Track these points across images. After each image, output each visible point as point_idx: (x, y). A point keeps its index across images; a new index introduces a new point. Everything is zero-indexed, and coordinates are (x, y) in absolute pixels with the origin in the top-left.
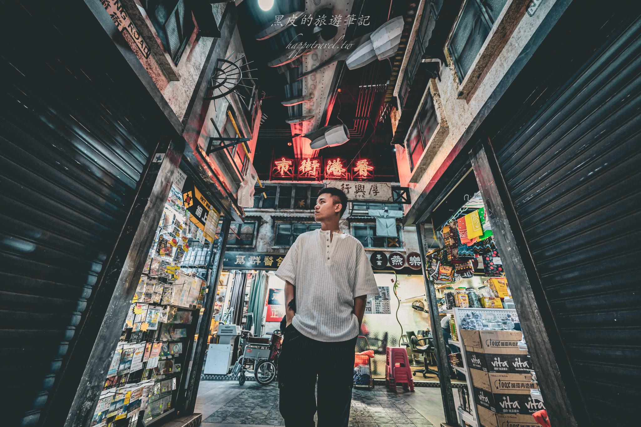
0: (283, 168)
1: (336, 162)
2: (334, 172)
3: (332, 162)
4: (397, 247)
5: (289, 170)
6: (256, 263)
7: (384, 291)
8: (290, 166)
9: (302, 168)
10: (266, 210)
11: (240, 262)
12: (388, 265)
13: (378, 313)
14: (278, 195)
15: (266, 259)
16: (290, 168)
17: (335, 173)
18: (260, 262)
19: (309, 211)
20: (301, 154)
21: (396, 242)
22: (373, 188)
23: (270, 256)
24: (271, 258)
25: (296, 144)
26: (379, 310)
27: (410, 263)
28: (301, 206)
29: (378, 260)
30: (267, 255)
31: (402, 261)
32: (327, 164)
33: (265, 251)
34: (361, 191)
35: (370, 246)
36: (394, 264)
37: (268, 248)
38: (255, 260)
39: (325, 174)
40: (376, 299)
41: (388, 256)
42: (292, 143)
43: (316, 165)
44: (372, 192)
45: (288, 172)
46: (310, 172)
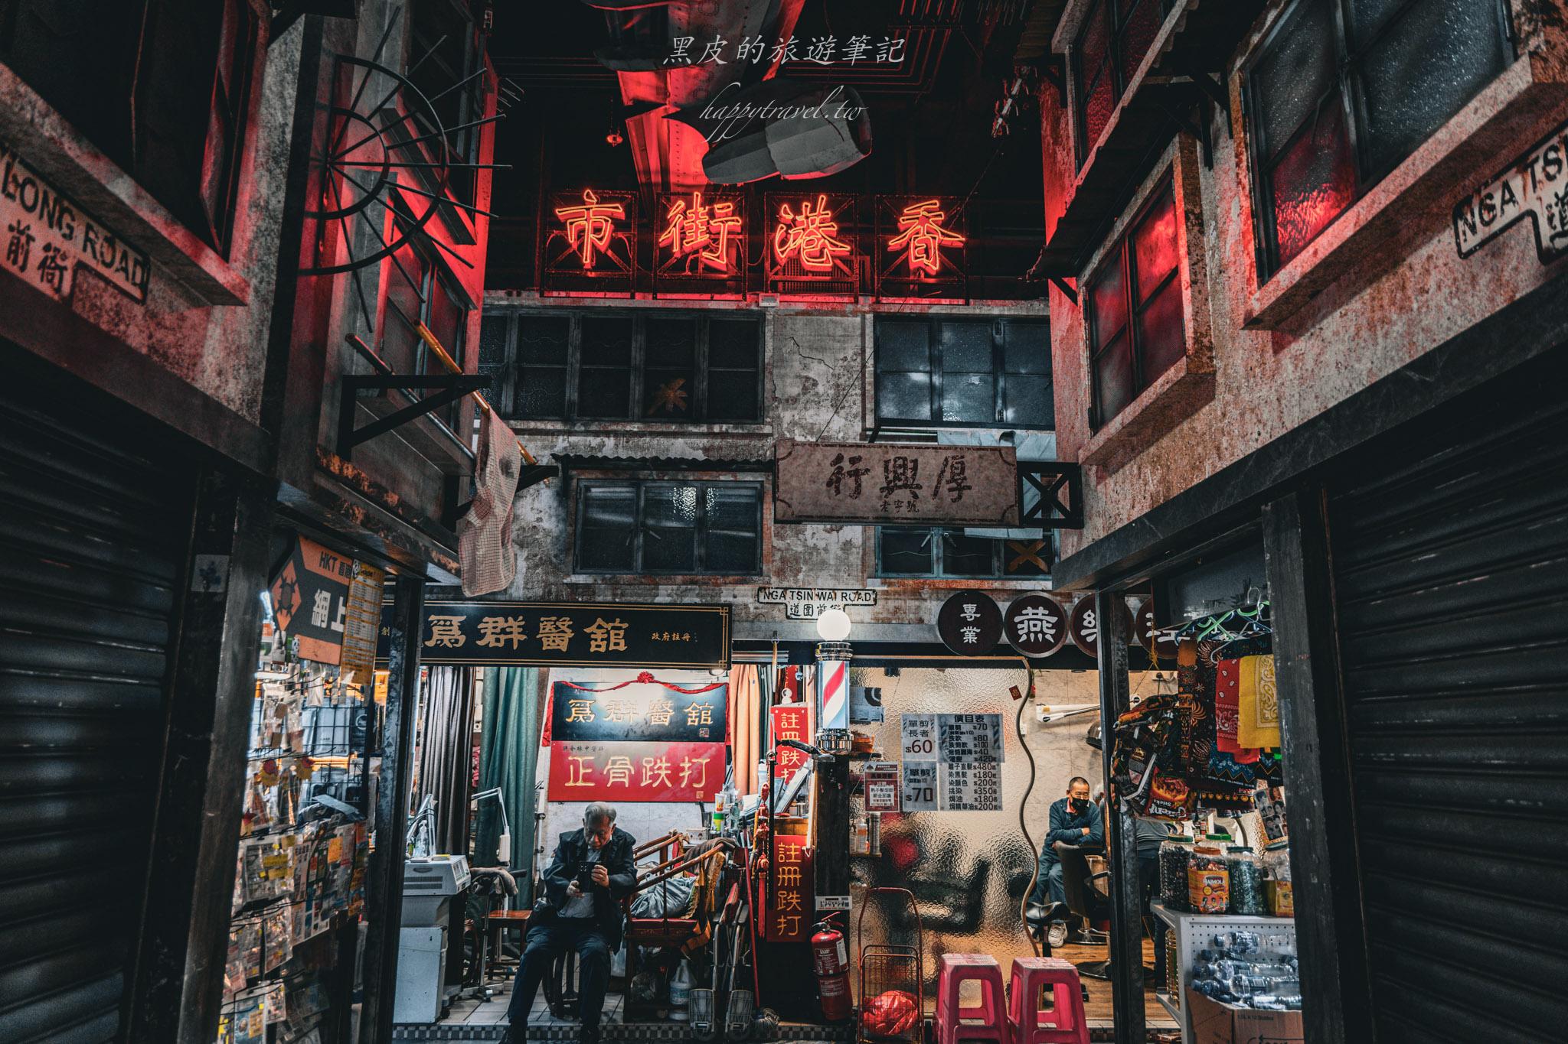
0: (590, 237)
1: (813, 210)
2: (804, 256)
3: (797, 211)
4: (1042, 572)
5: (615, 244)
6: (509, 642)
7: (981, 732)
8: (618, 225)
9: (670, 235)
10: (532, 425)
11: (446, 638)
12: (1004, 638)
13: (958, 807)
14: (574, 358)
15: (546, 626)
16: (620, 235)
17: (808, 263)
18: (523, 637)
19: (704, 429)
20: (665, 171)
21: (1038, 554)
22: (948, 469)
23: (560, 614)
24: (565, 623)
25: (642, 137)
26: (960, 799)
27: (1084, 632)
28: (670, 406)
29: (968, 624)
30: (548, 613)
31: (1054, 626)
32: (775, 221)
33: (540, 592)
34: (905, 486)
35: (938, 569)
36: (1024, 638)
37: (551, 579)
38: (503, 631)
39: (767, 265)
40: (953, 759)
41: (1004, 606)
42: (625, 134)
43: (728, 221)
44: (944, 488)
45: (610, 253)
46: (705, 254)
